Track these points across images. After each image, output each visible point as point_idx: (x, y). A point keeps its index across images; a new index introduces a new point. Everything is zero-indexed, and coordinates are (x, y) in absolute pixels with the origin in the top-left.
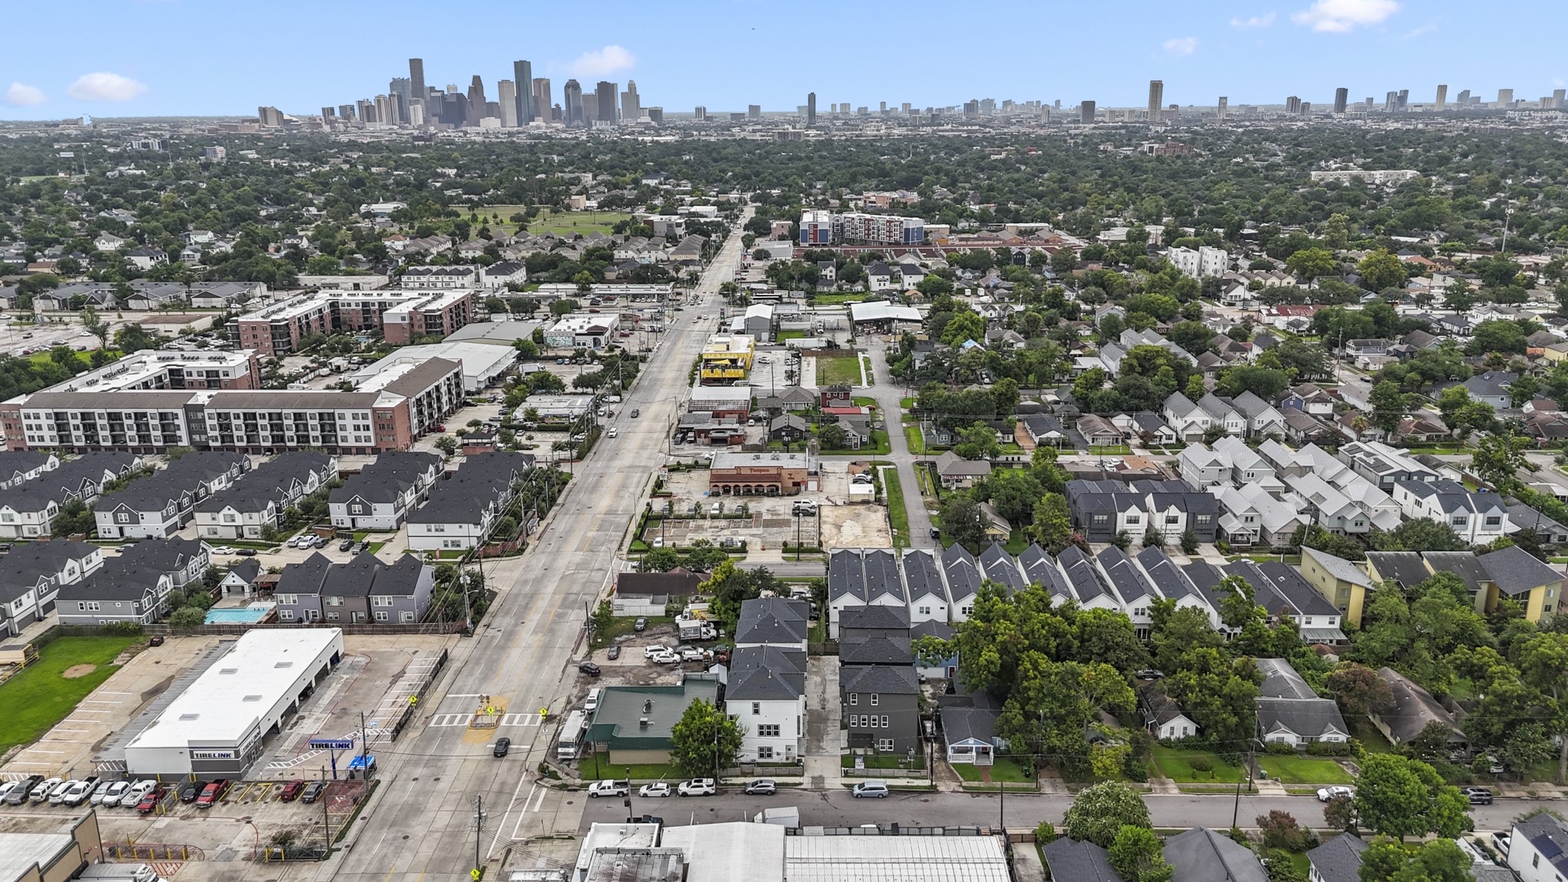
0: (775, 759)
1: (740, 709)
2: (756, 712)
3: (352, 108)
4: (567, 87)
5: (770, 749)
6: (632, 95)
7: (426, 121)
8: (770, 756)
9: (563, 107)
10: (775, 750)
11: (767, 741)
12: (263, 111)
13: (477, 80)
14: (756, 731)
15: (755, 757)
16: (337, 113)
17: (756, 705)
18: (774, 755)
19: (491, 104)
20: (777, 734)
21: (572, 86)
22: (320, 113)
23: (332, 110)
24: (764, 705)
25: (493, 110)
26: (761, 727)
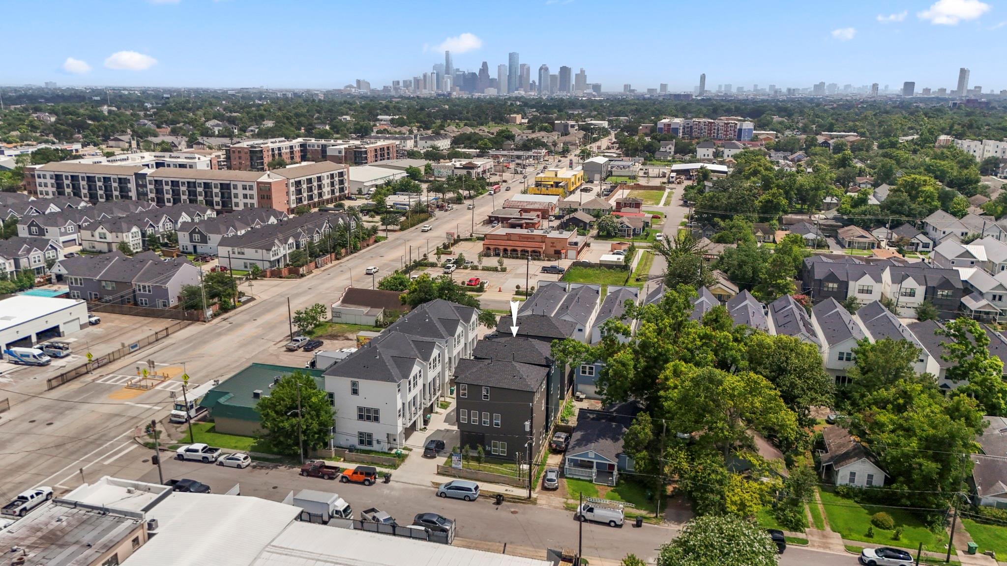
0: (376, 447)
1: (337, 385)
2: (355, 392)
3: (410, 82)
4: (541, 69)
5: (370, 435)
6: (581, 76)
7: (452, 89)
8: (370, 443)
9: (537, 84)
10: (375, 437)
11: (367, 427)
12: (358, 82)
13: (485, 64)
14: (355, 414)
15: (355, 441)
16: (401, 84)
17: (354, 384)
18: (375, 443)
19: (492, 79)
20: (376, 419)
21: (543, 69)
22: (392, 85)
23: (398, 82)
24: (363, 384)
25: (492, 83)
26: (360, 409)
